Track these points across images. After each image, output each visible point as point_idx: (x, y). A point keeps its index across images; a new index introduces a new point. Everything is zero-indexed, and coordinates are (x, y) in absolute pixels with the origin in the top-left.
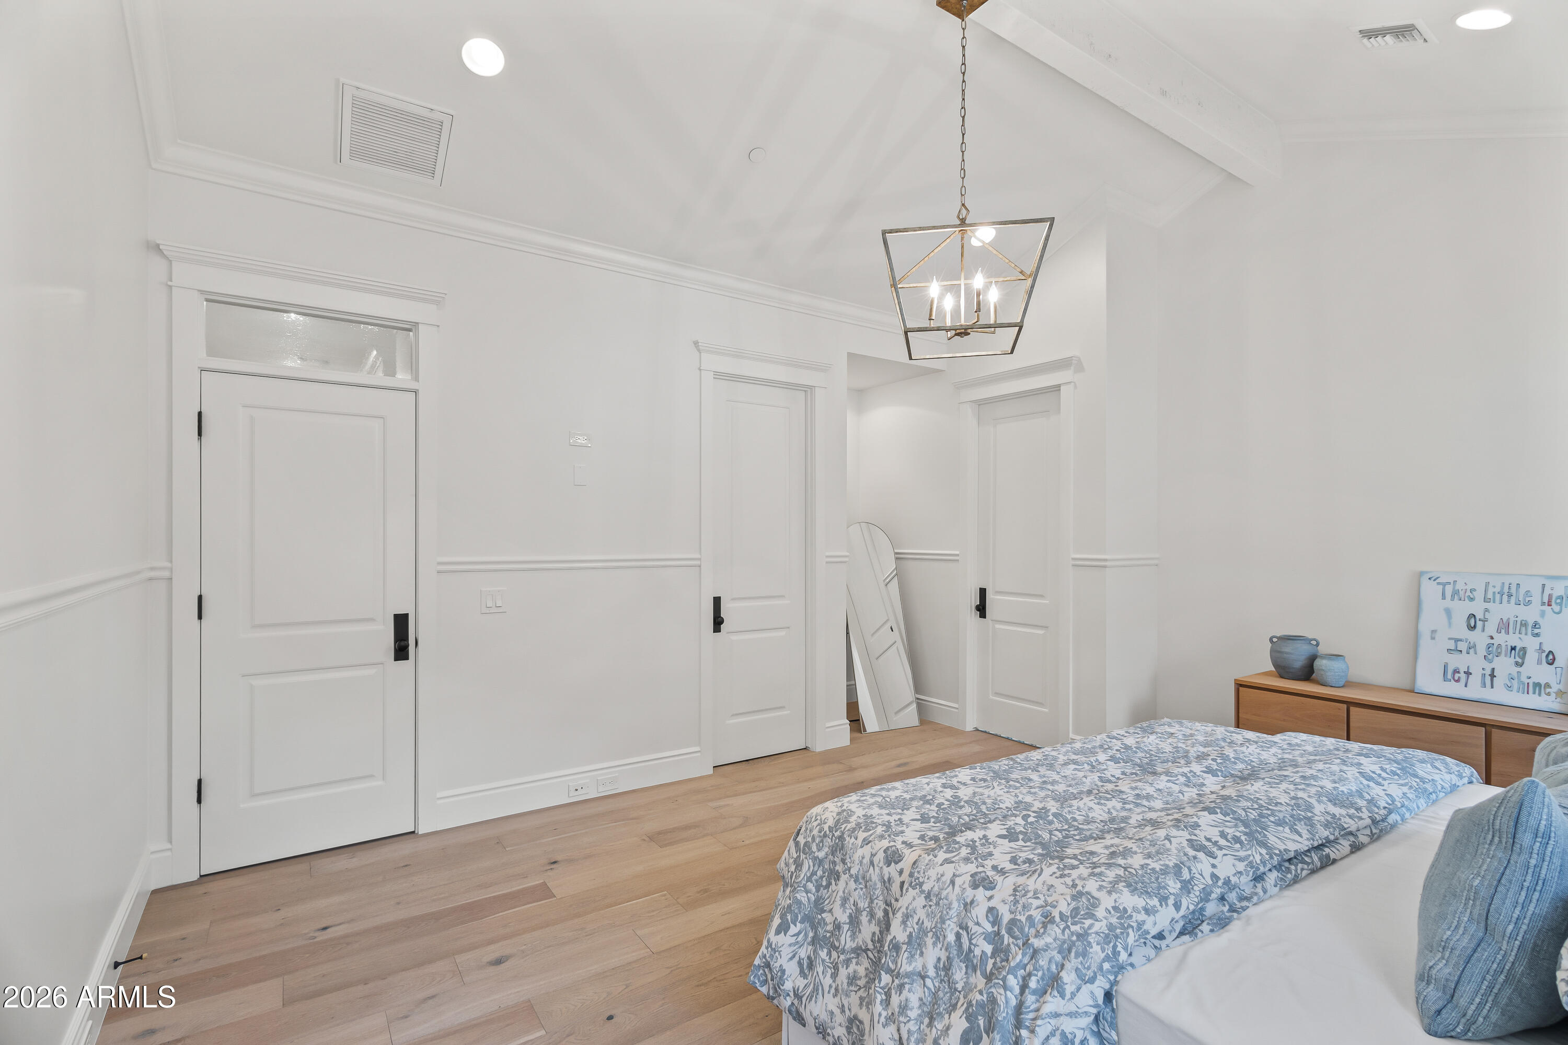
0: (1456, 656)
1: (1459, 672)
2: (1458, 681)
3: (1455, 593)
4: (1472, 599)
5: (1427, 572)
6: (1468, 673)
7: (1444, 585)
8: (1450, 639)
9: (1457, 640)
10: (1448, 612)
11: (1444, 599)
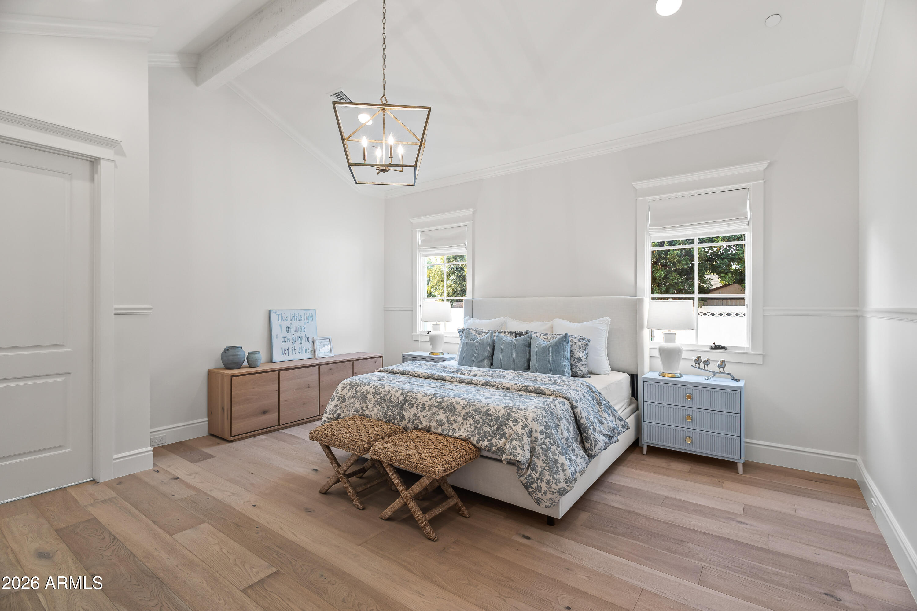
0: (285, 344)
1: (286, 350)
2: (286, 354)
3: (282, 318)
4: (287, 320)
5: (272, 310)
6: (288, 350)
7: (278, 315)
8: (282, 337)
9: (284, 337)
10: (281, 326)
11: (279, 321)
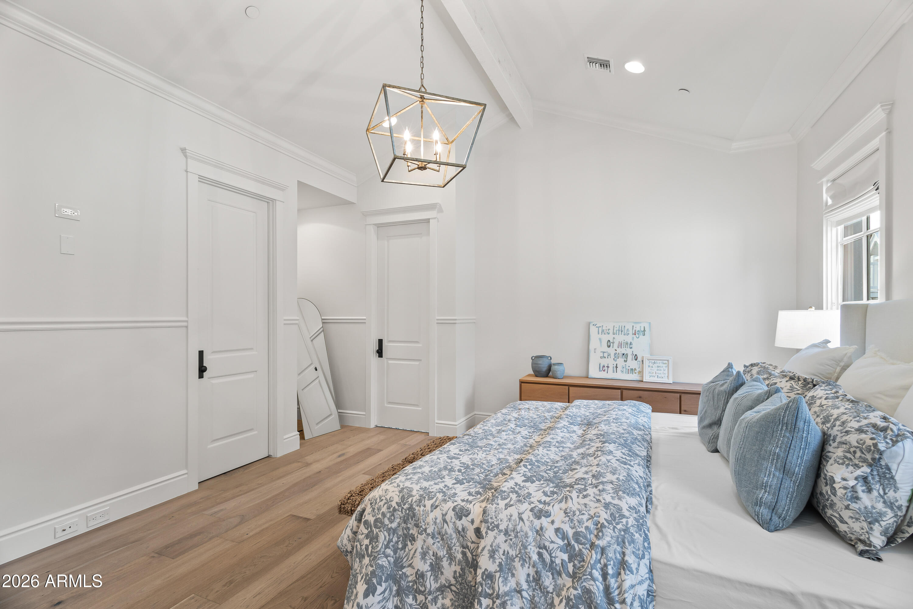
0: (604, 359)
1: (605, 367)
2: (604, 371)
3: (603, 331)
4: (609, 333)
5: (592, 322)
6: (608, 367)
7: (598, 327)
8: (601, 352)
9: (604, 352)
10: (600, 339)
11: (599, 334)
